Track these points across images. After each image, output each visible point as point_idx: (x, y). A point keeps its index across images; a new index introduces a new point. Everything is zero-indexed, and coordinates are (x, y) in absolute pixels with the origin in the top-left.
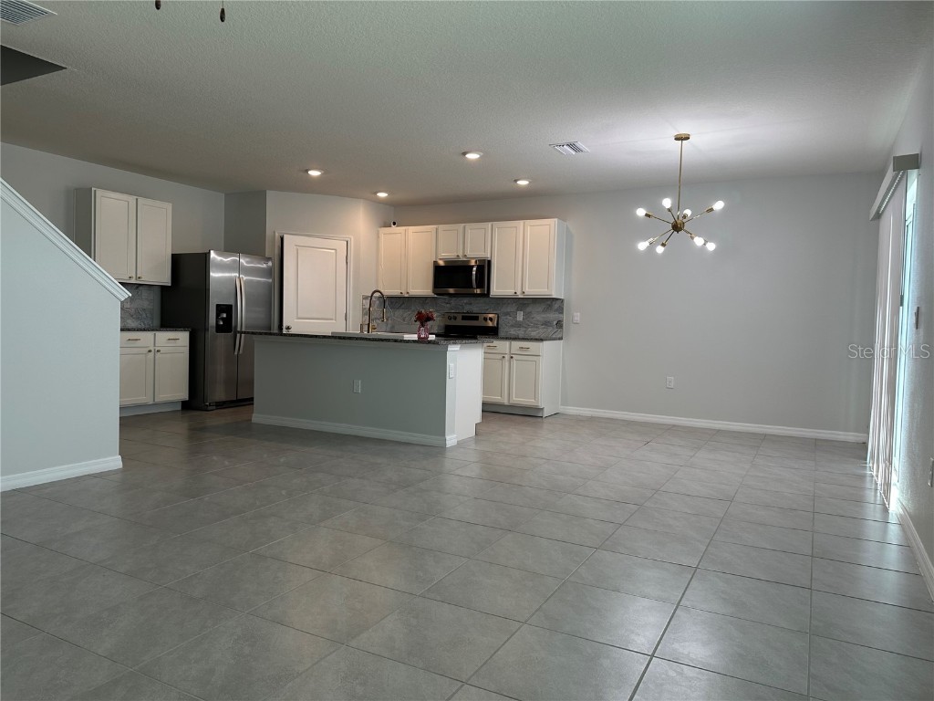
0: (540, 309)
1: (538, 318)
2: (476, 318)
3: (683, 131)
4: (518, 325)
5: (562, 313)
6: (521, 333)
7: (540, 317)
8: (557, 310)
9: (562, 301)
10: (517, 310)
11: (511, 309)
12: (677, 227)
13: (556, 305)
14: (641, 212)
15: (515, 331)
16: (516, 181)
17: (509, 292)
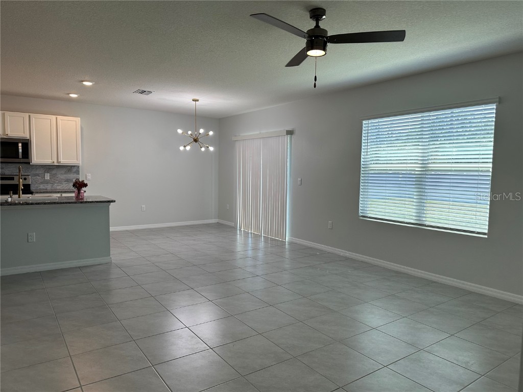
0: (63, 172)
1: (62, 178)
2: (12, 179)
4: (47, 182)
5: (79, 174)
6: (49, 187)
7: (63, 177)
8: (75, 172)
9: (79, 166)
10: (45, 172)
11: (40, 171)
12: (196, 141)
13: (74, 170)
14: (180, 131)
15: (44, 186)
16: (69, 94)
17: (48, 161)
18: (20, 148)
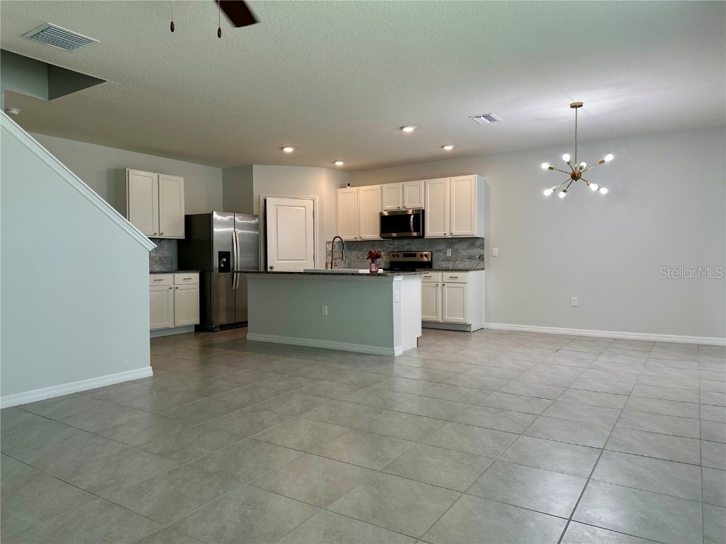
0: (465, 247)
2: (414, 255)
3: (577, 100)
4: (448, 259)
5: (483, 249)
6: (450, 266)
7: (465, 253)
8: (479, 247)
9: (483, 239)
10: (447, 248)
11: (442, 247)
12: (575, 177)
13: (478, 243)
14: (545, 166)
15: (446, 264)
16: (443, 147)
17: (439, 234)
18: (412, 220)
